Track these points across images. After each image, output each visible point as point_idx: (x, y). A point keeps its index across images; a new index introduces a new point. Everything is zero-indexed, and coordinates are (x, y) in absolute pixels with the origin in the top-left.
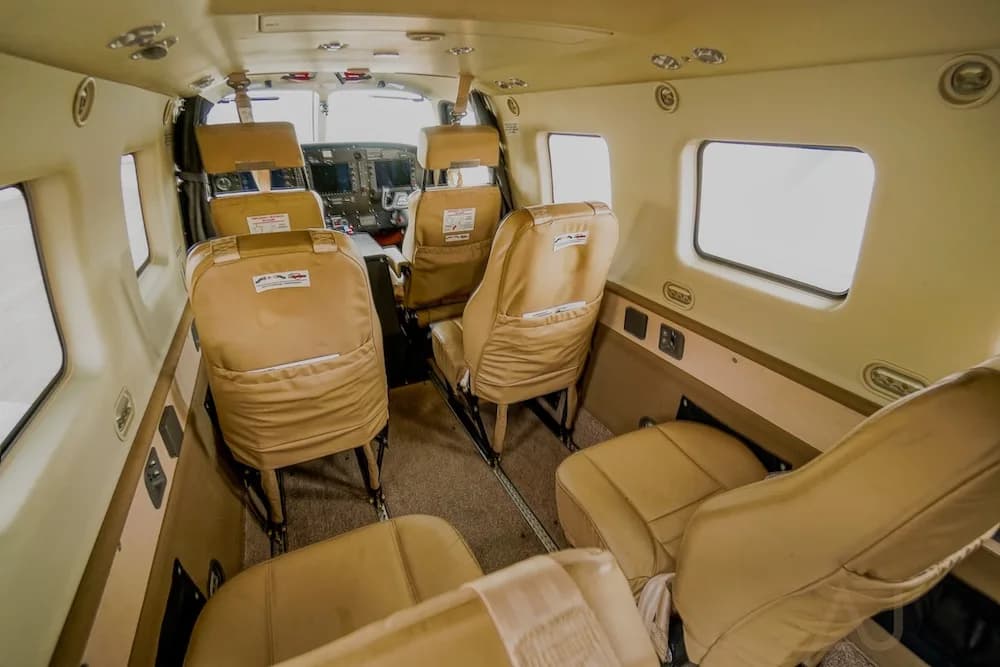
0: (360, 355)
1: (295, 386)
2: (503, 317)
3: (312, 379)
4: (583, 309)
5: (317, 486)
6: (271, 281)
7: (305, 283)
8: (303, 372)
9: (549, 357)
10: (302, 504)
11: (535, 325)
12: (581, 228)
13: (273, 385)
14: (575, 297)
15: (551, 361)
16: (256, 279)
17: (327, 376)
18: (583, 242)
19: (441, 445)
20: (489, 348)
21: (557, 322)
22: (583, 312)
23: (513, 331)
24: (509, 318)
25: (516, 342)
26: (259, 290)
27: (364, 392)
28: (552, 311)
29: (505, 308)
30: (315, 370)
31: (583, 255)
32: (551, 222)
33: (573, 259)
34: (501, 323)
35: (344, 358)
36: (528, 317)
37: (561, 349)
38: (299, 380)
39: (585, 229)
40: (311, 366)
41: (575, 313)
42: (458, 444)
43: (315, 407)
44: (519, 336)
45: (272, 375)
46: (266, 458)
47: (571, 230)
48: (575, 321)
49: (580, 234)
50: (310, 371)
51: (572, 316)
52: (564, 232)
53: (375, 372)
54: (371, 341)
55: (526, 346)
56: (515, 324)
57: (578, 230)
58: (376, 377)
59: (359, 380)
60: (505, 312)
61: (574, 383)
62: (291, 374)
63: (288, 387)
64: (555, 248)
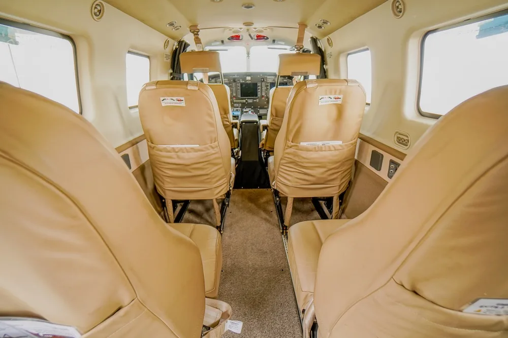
0: (210, 148)
1: (178, 157)
2: (290, 143)
3: (186, 155)
4: (340, 145)
6: (168, 102)
7: (183, 104)
8: (181, 150)
9: (317, 172)
11: (307, 150)
12: (337, 93)
14: (335, 137)
15: (319, 175)
16: (162, 99)
17: (193, 155)
18: (339, 102)
19: (262, 218)
20: (283, 161)
21: (322, 151)
22: (340, 148)
23: (294, 152)
24: (292, 144)
25: (296, 159)
26: (163, 105)
27: (213, 170)
28: (320, 144)
29: (291, 138)
30: (188, 151)
31: (340, 110)
32: (317, 87)
33: (334, 113)
34: (288, 146)
35: (201, 148)
36: (303, 144)
37: (325, 169)
38: (180, 154)
39: (340, 94)
40: (185, 148)
42: (270, 219)
43: (187, 171)
44: (298, 156)
45: (169, 149)
46: (167, 192)
47: (331, 93)
48: (335, 153)
49: (337, 96)
50: (185, 150)
51: (333, 149)
52: (326, 95)
53: (219, 161)
54: (216, 143)
55: (302, 163)
56: (296, 147)
57: (335, 94)
58: (220, 164)
59: (209, 162)
60: (291, 140)
61: (337, 195)
62: (177, 150)
63: (175, 156)
64: (320, 104)
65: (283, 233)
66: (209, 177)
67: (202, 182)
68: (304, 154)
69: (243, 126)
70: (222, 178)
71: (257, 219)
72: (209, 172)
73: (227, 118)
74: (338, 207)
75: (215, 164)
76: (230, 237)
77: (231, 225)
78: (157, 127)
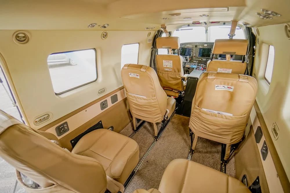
0: (152, 100)
3: (139, 100)
4: (230, 117)
5: (149, 128)
6: (132, 75)
7: (138, 77)
8: (138, 97)
9: (214, 128)
10: (144, 129)
11: (206, 114)
12: (230, 84)
13: (132, 98)
14: (228, 111)
15: (214, 130)
16: (130, 74)
17: (143, 101)
18: (231, 90)
20: (193, 115)
21: (216, 116)
23: (198, 112)
24: (198, 108)
26: (130, 76)
27: (153, 109)
28: (216, 112)
30: (141, 99)
31: (232, 96)
32: (215, 79)
33: (228, 96)
34: (195, 108)
35: (147, 98)
36: (204, 110)
37: (218, 128)
38: (137, 99)
39: (232, 85)
40: (140, 97)
41: (225, 117)
43: (141, 108)
44: (200, 115)
45: (132, 96)
46: (134, 114)
47: (224, 84)
48: (226, 120)
49: (229, 87)
52: (221, 84)
53: (158, 106)
54: (155, 97)
55: (203, 120)
56: (200, 110)
57: (228, 84)
58: (157, 107)
59: (151, 106)
60: (197, 105)
61: (229, 144)
62: (136, 97)
63: (135, 100)
64: (216, 89)
65: (190, 152)
66: (151, 112)
67: (148, 114)
68: (204, 115)
69: (189, 79)
70: (159, 114)
71: (180, 137)
72: (151, 110)
73: (179, 74)
74: (230, 151)
75: (155, 107)
76: (160, 144)
77: (164, 137)
78: (128, 86)
